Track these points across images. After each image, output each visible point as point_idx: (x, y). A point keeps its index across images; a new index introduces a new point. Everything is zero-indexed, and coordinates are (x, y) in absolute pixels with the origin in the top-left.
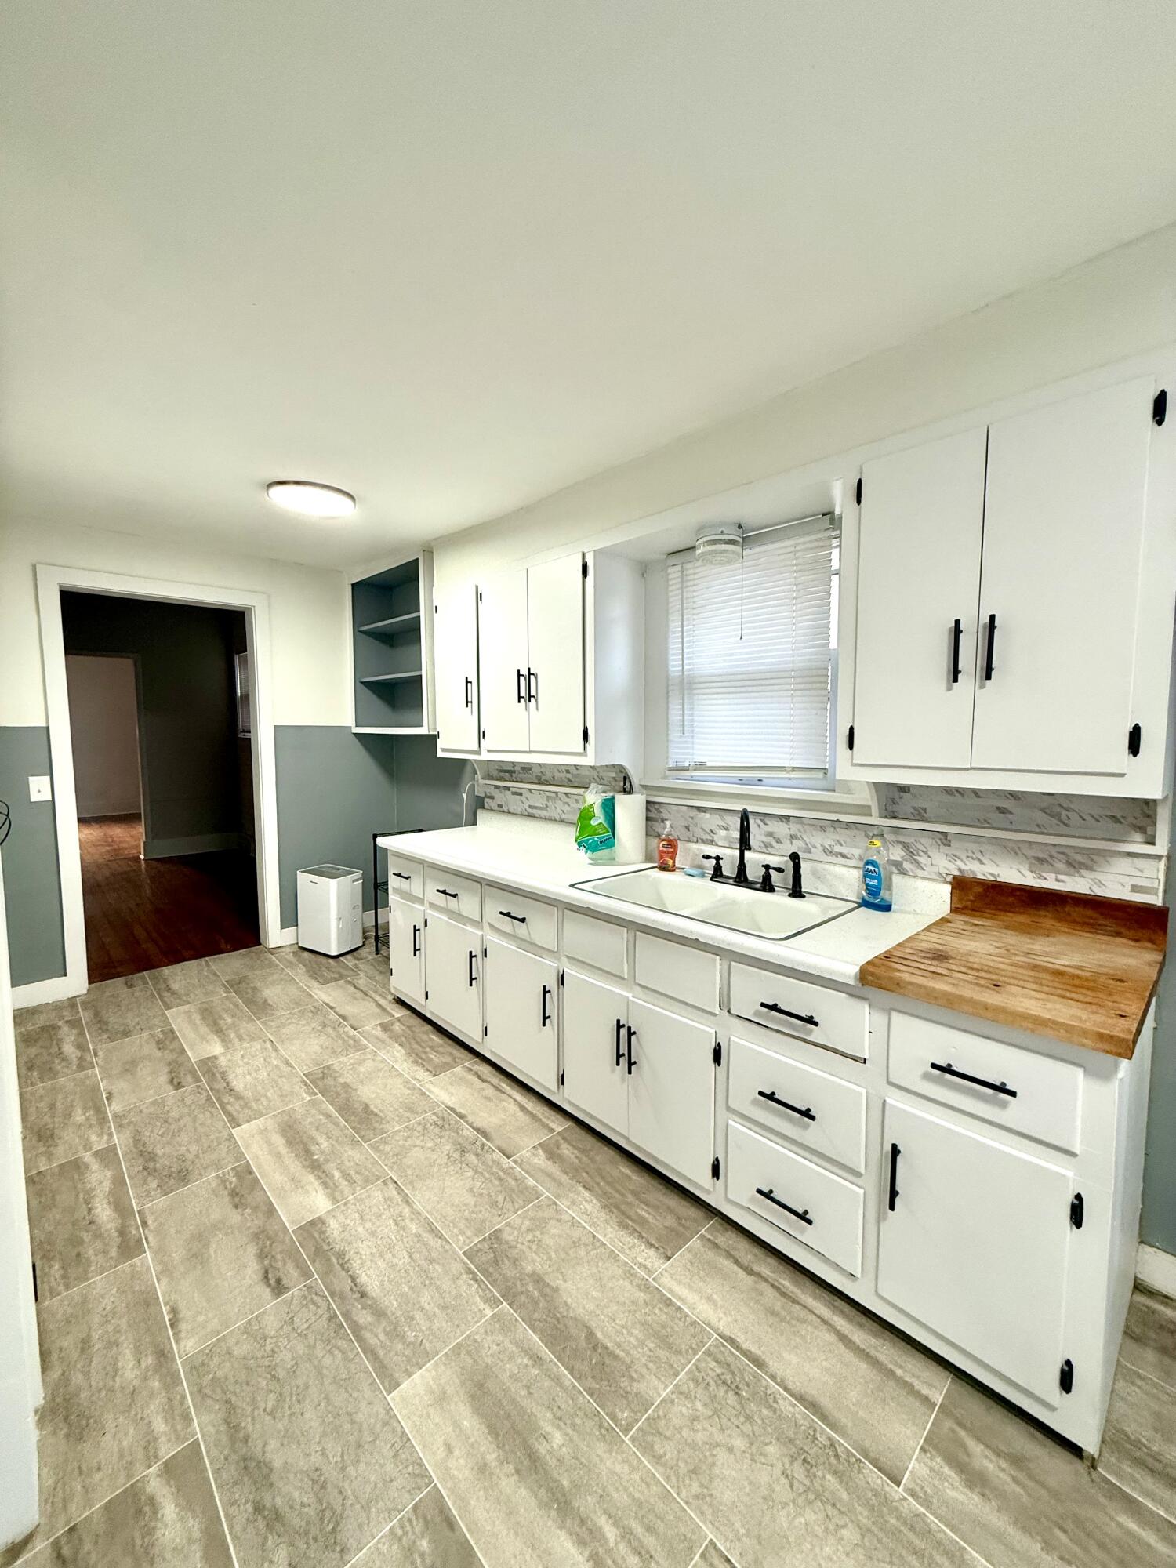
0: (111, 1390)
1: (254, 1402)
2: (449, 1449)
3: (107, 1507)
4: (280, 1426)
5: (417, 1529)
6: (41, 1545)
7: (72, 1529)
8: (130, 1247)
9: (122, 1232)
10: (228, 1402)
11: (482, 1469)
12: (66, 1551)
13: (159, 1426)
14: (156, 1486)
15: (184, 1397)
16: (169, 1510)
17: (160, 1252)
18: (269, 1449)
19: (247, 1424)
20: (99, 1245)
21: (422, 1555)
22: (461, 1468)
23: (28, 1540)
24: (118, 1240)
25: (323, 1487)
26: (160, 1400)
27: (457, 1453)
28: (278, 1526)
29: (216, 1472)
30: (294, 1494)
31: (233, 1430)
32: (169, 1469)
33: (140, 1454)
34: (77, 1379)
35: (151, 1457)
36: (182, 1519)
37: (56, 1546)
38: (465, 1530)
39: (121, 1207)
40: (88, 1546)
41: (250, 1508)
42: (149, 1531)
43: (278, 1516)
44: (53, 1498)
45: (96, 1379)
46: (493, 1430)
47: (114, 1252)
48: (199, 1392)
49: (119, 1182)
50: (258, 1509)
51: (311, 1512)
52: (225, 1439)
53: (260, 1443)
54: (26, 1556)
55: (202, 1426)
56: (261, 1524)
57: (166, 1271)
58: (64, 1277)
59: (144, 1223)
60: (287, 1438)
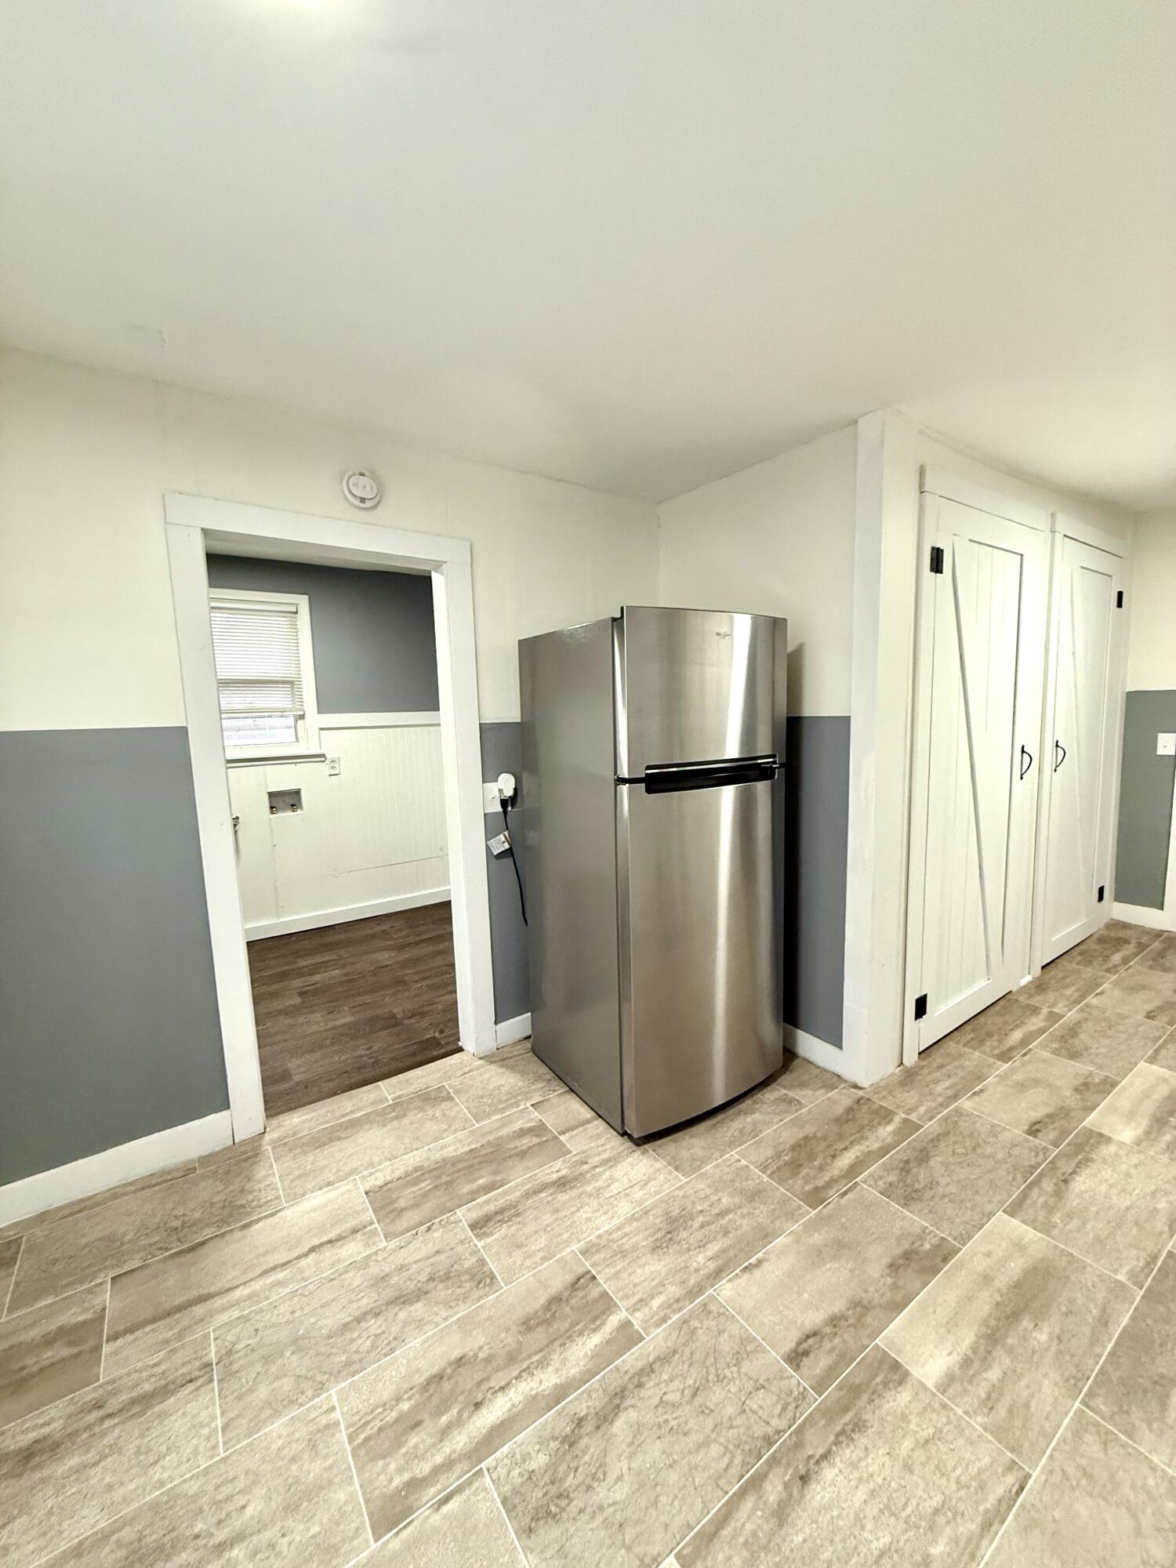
0: (928, 1086)
1: (955, 1143)
2: (988, 1255)
3: (882, 1107)
4: (951, 1159)
5: (933, 1241)
6: (860, 1093)
7: (869, 1099)
8: (1005, 1057)
9: (1012, 1049)
10: (949, 1132)
11: (987, 1279)
12: (862, 1101)
13: (922, 1110)
14: (897, 1120)
15: (940, 1113)
16: (890, 1128)
17: (1013, 1070)
18: (937, 1158)
19: (943, 1144)
20: (995, 1044)
21: (922, 1245)
22: (981, 1264)
23: (861, 1088)
24: (1005, 1049)
25: (931, 1188)
26: (933, 1105)
27: (989, 1261)
28: (904, 1173)
29: (914, 1140)
30: (922, 1175)
31: (936, 1140)
32: (906, 1121)
33: (906, 1108)
34: (925, 1071)
35: (908, 1112)
36: (889, 1134)
37: (862, 1098)
38: (945, 1270)
39: (1025, 1041)
40: (866, 1107)
41: (906, 1158)
42: (879, 1124)
43: (908, 1171)
44: (877, 1089)
45: (930, 1078)
46: (1018, 1285)
47: (997, 1052)
48: (946, 1119)
49: (1042, 1031)
50: (907, 1162)
51: (917, 1186)
52: (930, 1137)
53: (937, 1152)
54: (856, 1091)
55: (931, 1126)
56: (901, 1165)
57: (1002, 1078)
58: (968, 1042)
59: (1025, 1055)
60: (946, 1165)
